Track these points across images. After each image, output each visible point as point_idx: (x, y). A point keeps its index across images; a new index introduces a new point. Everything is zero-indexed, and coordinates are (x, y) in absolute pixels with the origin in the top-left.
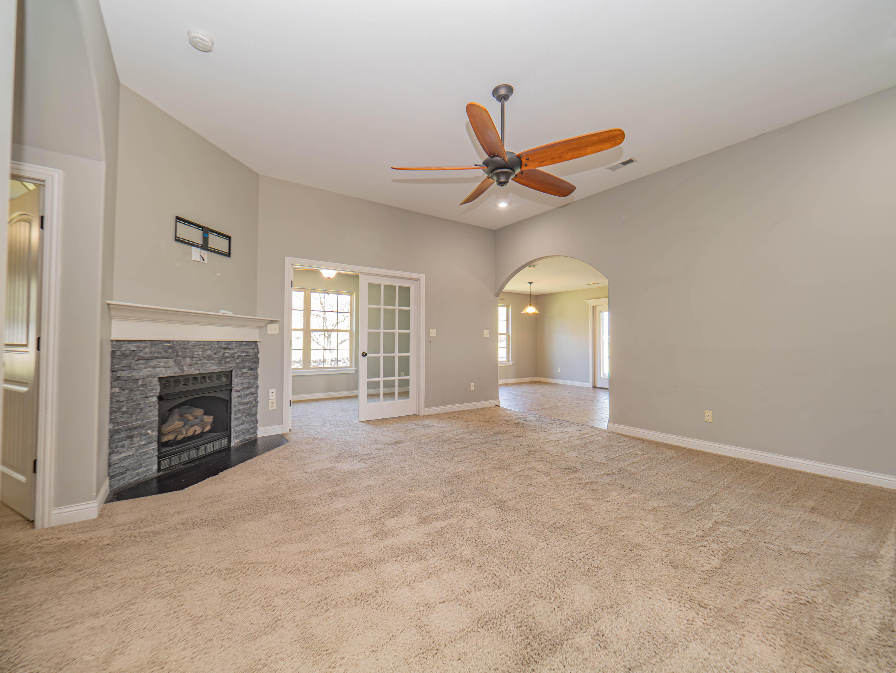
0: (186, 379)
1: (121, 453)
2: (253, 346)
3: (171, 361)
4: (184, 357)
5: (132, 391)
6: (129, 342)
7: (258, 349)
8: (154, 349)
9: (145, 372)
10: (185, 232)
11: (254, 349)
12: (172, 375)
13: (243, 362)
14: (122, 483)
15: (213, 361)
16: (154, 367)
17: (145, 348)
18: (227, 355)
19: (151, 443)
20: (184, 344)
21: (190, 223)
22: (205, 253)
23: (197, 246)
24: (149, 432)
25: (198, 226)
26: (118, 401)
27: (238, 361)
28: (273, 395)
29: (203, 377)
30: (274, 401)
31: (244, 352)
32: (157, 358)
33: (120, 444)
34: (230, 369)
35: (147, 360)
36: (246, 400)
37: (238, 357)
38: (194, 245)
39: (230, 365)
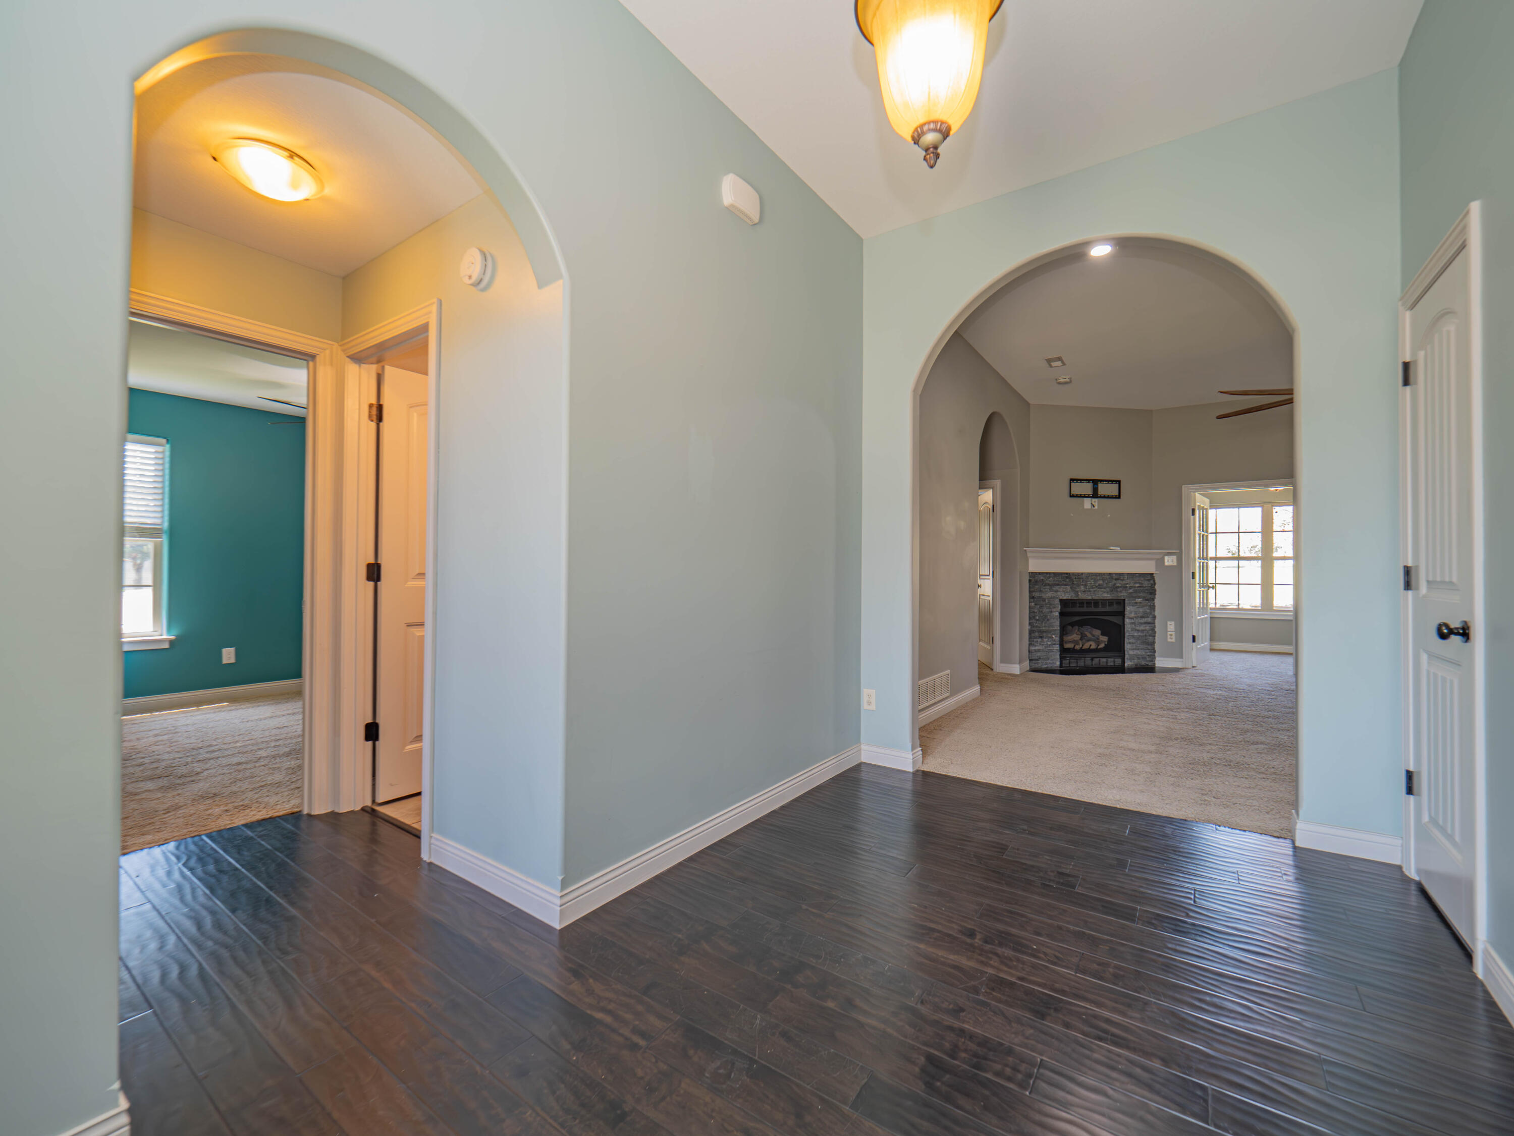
0: (1082, 603)
1: (1035, 646)
2: (1149, 578)
3: (1068, 588)
4: (1078, 585)
5: (1041, 607)
6: (1040, 573)
7: (1154, 581)
8: (1056, 579)
9: (1050, 594)
10: (1078, 488)
11: (1149, 580)
12: (1069, 598)
13: (1135, 592)
14: (1037, 664)
15: (1104, 590)
16: (1057, 591)
17: (1050, 578)
18: (1118, 585)
19: (1054, 644)
20: (1079, 576)
21: (1081, 480)
22: (1095, 501)
23: (1088, 497)
24: (1054, 636)
25: (1088, 480)
26: (1034, 612)
27: (1131, 591)
28: (1171, 626)
29: (1096, 603)
30: (1173, 633)
31: (1138, 583)
32: (1058, 585)
33: (1035, 640)
34: (1122, 598)
35: (1051, 586)
36: (1142, 628)
37: (1131, 588)
38: (1085, 496)
39: (1123, 595)
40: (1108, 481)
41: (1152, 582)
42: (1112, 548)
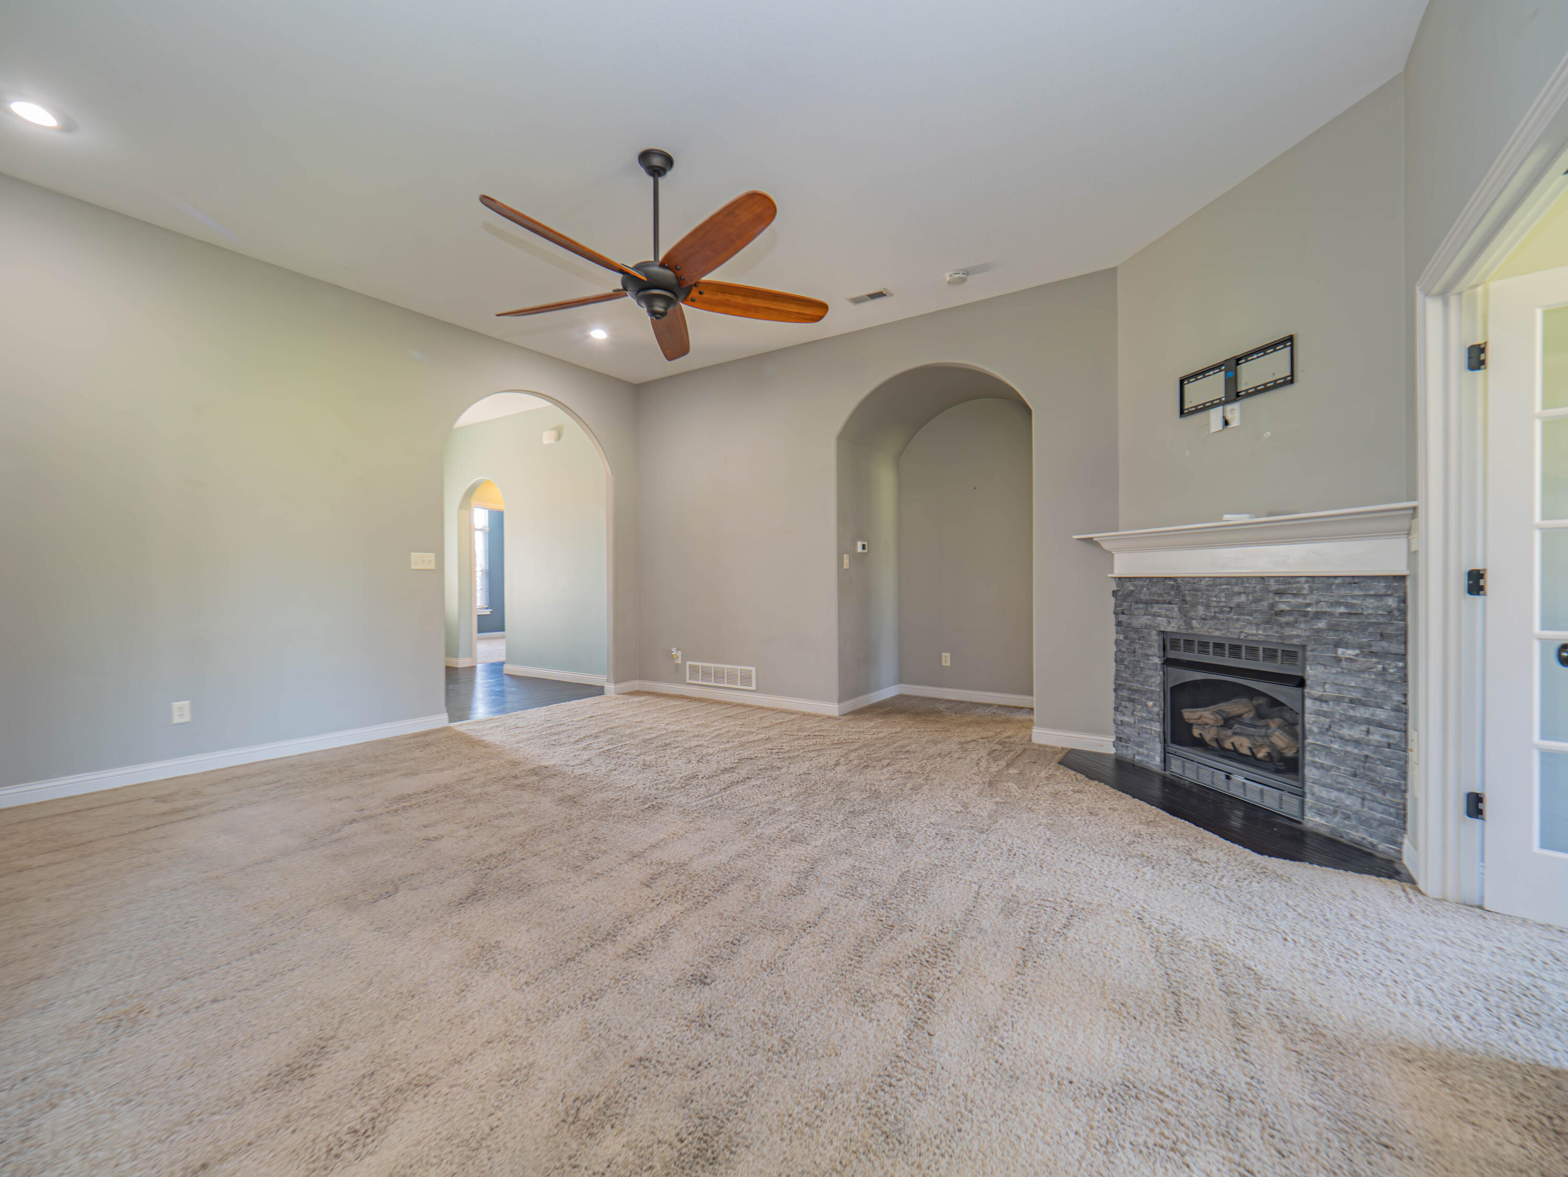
1: (1124, 715)
3: (1176, 609)
4: (1194, 606)
8: (1154, 589)
9: (1145, 620)
10: (1196, 392)
12: (1175, 630)
13: (1332, 628)
14: (1125, 752)
15: (1251, 618)
16: (1155, 615)
17: (1142, 587)
18: (1283, 607)
21: (1203, 373)
22: (1234, 409)
23: (1218, 404)
24: (1150, 704)
25: (1219, 367)
26: (1122, 651)
31: (1339, 604)
32: (1158, 602)
33: (1123, 704)
34: (1295, 641)
35: (1148, 603)
36: (1357, 732)
37: (1318, 615)
38: (1213, 405)
39: (1298, 633)
40: (1263, 350)
41: (1391, 602)
42: (1226, 517)
